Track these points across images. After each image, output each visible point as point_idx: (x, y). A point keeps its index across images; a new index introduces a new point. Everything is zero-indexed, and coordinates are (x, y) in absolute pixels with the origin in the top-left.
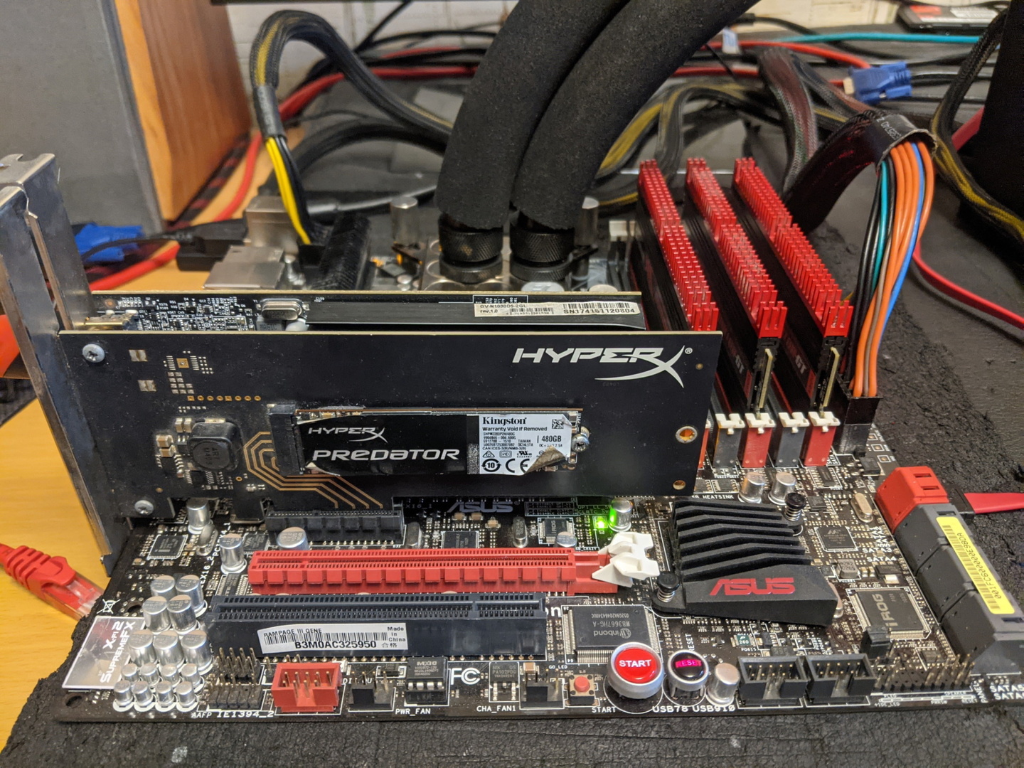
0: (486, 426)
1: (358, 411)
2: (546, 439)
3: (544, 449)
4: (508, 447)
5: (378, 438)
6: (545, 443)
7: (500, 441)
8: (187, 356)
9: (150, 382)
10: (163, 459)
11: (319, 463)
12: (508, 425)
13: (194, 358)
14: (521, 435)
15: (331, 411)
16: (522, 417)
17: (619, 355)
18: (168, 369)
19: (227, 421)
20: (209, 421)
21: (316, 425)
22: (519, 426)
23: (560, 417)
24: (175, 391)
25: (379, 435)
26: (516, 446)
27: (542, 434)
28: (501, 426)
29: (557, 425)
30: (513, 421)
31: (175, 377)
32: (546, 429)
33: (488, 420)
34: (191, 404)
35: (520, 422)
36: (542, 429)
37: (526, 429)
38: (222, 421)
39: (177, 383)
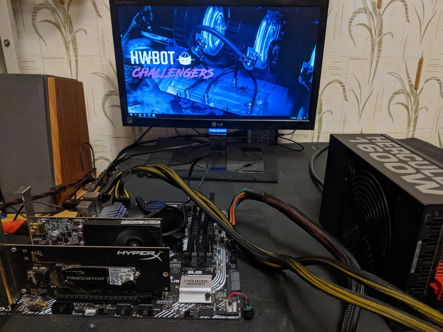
0: (111, 271)
1: (78, 266)
2: (127, 275)
3: (126, 278)
4: (117, 277)
5: (83, 274)
6: (127, 276)
7: (115, 275)
8: (37, 251)
9: (27, 257)
10: (29, 278)
11: (68, 280)
12: (116, 271)
13: (38, 252)
14: (120, 274)
15: (71, 266)
16: (120, 269)
17: (144, 253)
18: (32, 254)
19: (46, 268)
20: (42, 268)
21: (67, 270)
22: (119, 271)
23: (129, 269)
24: (33, 260)
25: (83, 273)
26: (119, 277)
27: (126, 274)
28: (114, 271)
29: (129, 271)
30: (117, 270)
31: (33, 256)
32: (126, 272)
33: (111, 270)
34: (37, 263)
35: (119, 270)
36: (125, 272)
37: (121, 272)
38: (45, 268)
39: (34, 258)
